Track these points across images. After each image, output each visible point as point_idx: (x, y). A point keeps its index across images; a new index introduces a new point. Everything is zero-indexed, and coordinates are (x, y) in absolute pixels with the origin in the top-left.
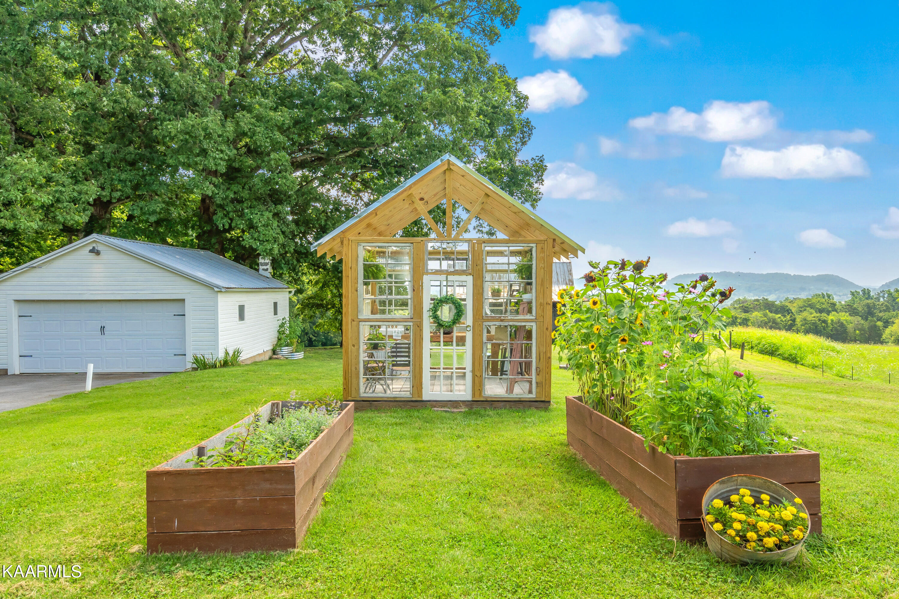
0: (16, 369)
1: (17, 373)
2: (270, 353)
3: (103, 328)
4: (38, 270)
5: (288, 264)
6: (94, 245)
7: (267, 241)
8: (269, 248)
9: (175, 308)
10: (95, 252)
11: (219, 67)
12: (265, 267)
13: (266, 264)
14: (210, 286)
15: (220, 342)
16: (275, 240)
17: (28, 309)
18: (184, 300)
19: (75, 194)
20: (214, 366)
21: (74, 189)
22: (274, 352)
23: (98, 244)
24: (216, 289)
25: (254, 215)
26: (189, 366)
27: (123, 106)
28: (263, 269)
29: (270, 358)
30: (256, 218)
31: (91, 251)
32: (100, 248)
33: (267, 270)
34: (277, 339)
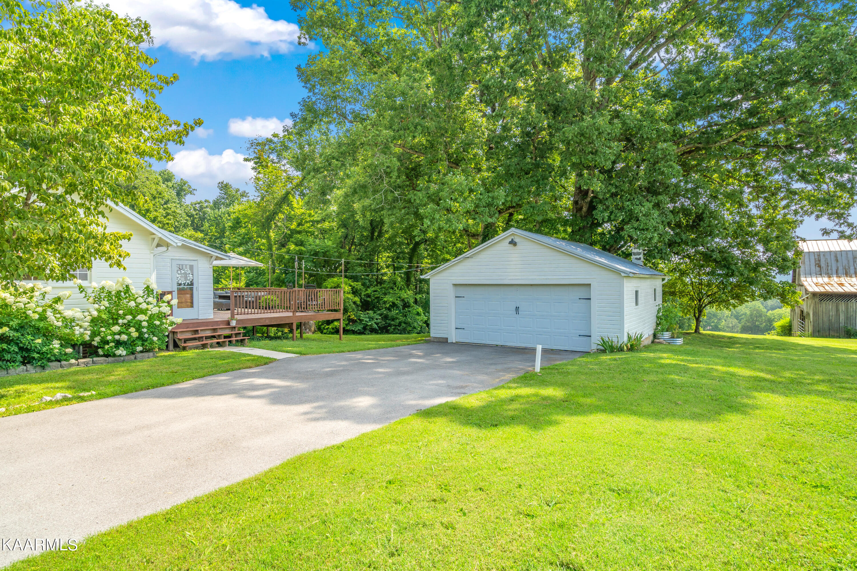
0: (453, 339)
1: (454, 342)
2: (651, 338)
3: (517, 309)
4: (470, 260)
5: (661, 253)
6: (513, 237)
7: (647, 229)
8: (649, 236)
9: (581, 293)
10: (513, 243)
11: (608, 72)
12: (638, 257)
13: (639, 254)
14: (618, 272)
15: (626, 326)
16: (656, 229)
17: (462, 292)
18: (590, 285)
19: (490, 200)
20: (621, 350)
21: (489, 196)
22: (655, 336)
23: (516, 237)
24: (623, 274)
25: (635, 207)
26: (594, 347)
27: (528, 121)
28: (636, 259)
29: (653, 342)
30: (637, 209)
31: (510, 243)
32: (516, 240)
33: (640, 259)
34: (655, 324)
